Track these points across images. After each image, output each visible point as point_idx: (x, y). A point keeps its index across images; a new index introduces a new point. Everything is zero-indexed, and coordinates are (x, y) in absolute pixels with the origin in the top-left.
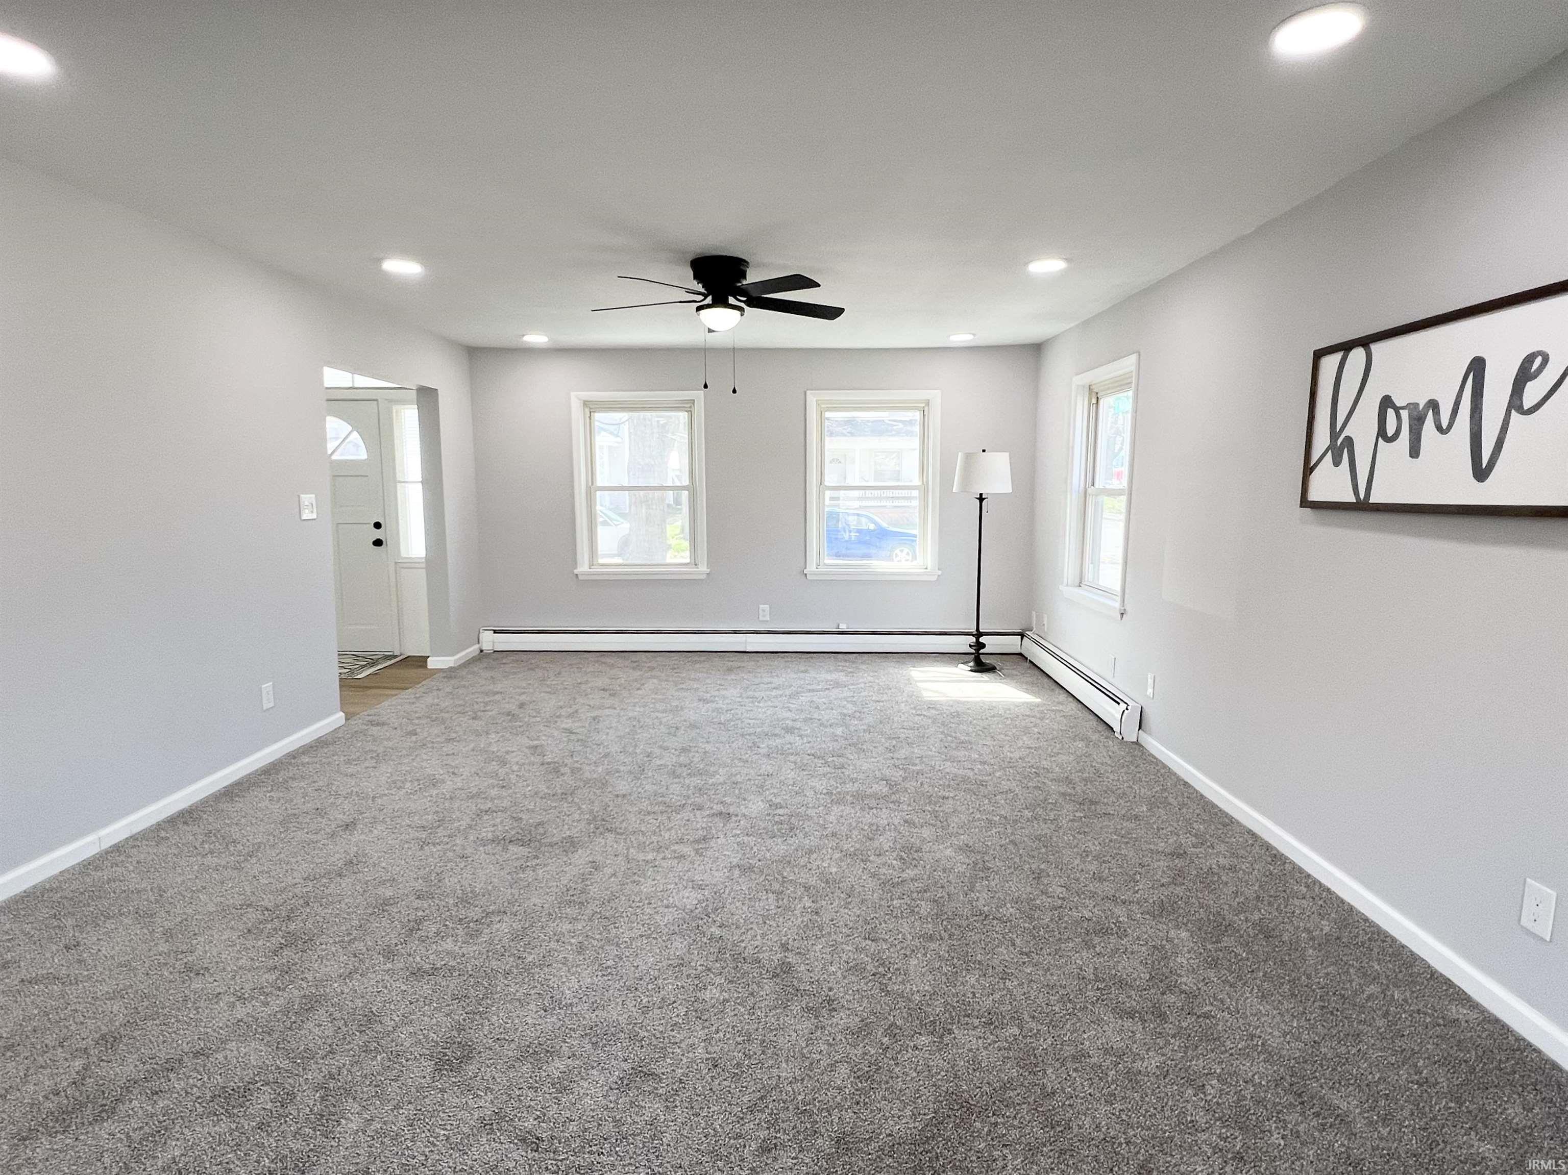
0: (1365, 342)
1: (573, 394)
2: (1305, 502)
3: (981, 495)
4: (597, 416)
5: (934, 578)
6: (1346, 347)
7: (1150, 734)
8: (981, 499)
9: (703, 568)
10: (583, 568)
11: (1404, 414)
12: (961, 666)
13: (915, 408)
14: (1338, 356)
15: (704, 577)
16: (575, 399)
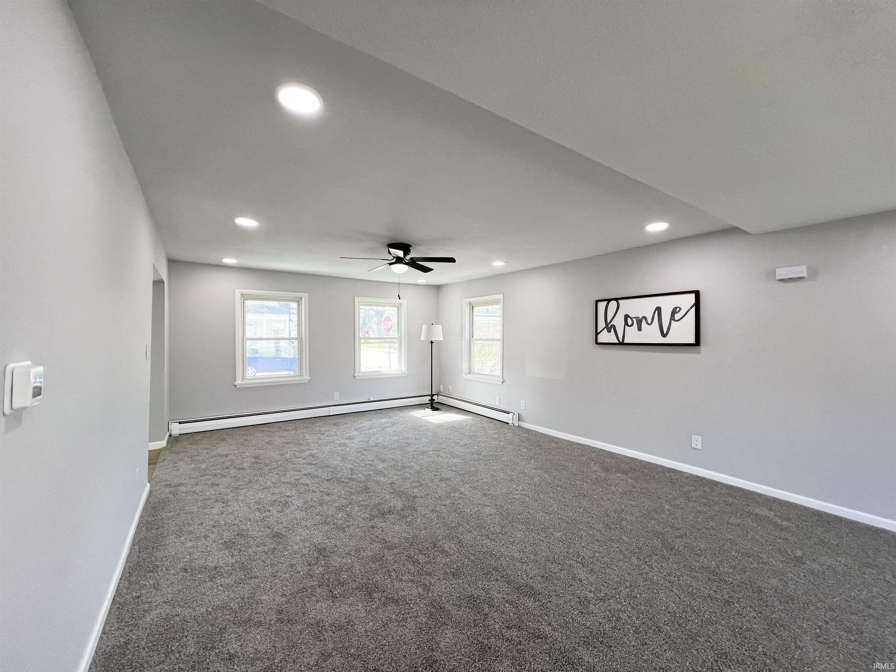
0: (616, 299)
1: (237, 290)
2: (597, 343)
3: (432, 341)
4: (247, 302)
5: (406, 375)
6: (609, 300)
7: (525, 422)
8: (432, 343)
9: (306, 377)
10: (238, 382)
11: (634, 320)
12: (426, 409)
13: (395, 306)
14: (606, 302)
15: (308, 381)
16: (238, 293)
